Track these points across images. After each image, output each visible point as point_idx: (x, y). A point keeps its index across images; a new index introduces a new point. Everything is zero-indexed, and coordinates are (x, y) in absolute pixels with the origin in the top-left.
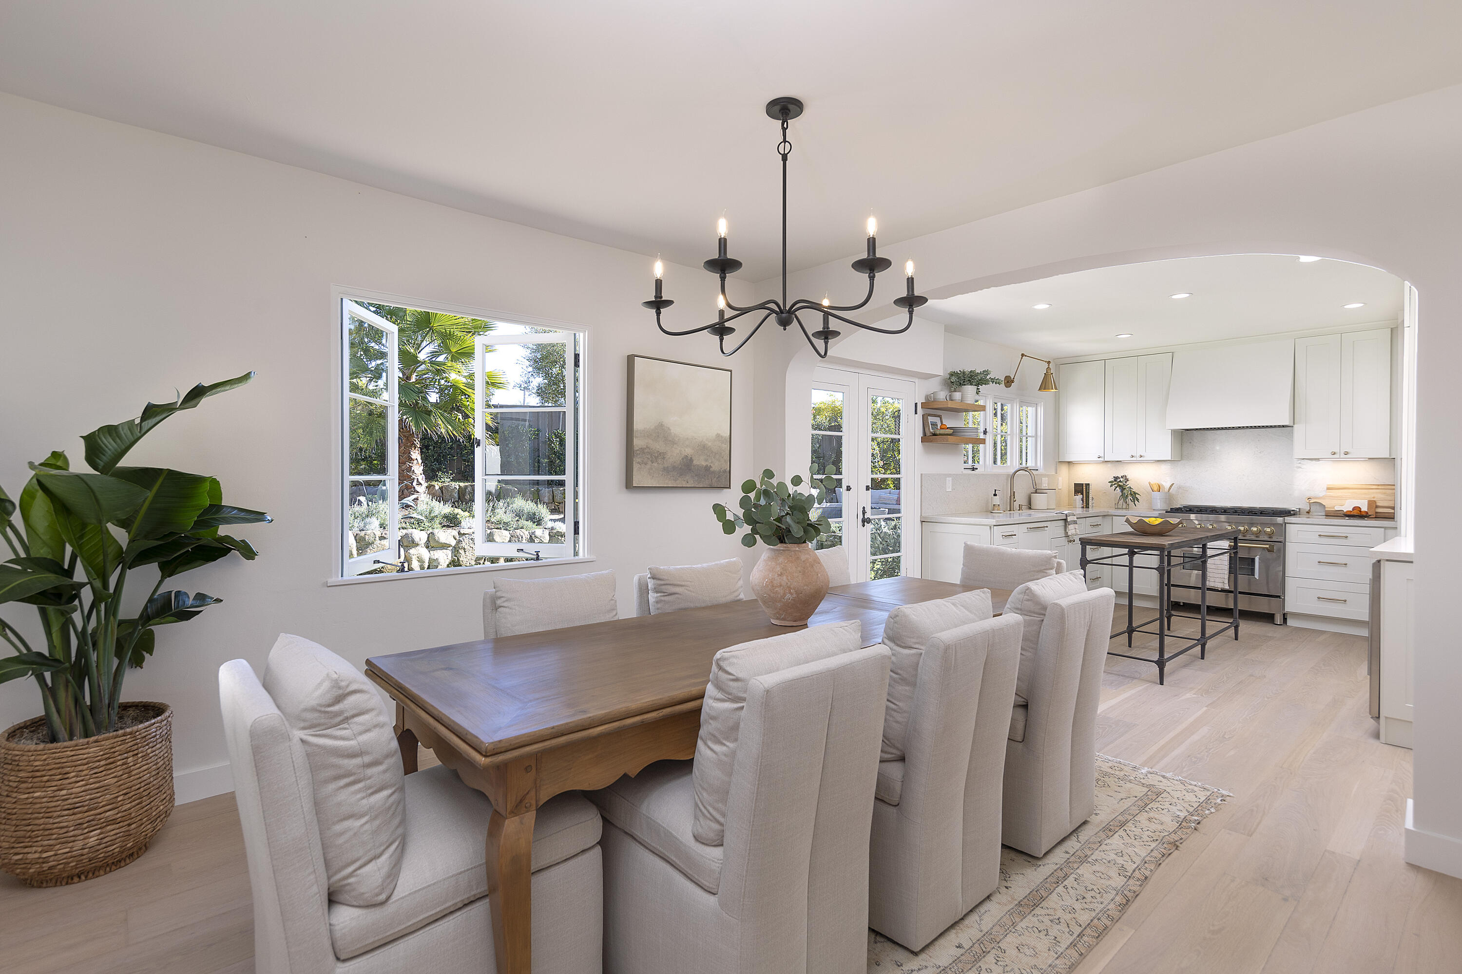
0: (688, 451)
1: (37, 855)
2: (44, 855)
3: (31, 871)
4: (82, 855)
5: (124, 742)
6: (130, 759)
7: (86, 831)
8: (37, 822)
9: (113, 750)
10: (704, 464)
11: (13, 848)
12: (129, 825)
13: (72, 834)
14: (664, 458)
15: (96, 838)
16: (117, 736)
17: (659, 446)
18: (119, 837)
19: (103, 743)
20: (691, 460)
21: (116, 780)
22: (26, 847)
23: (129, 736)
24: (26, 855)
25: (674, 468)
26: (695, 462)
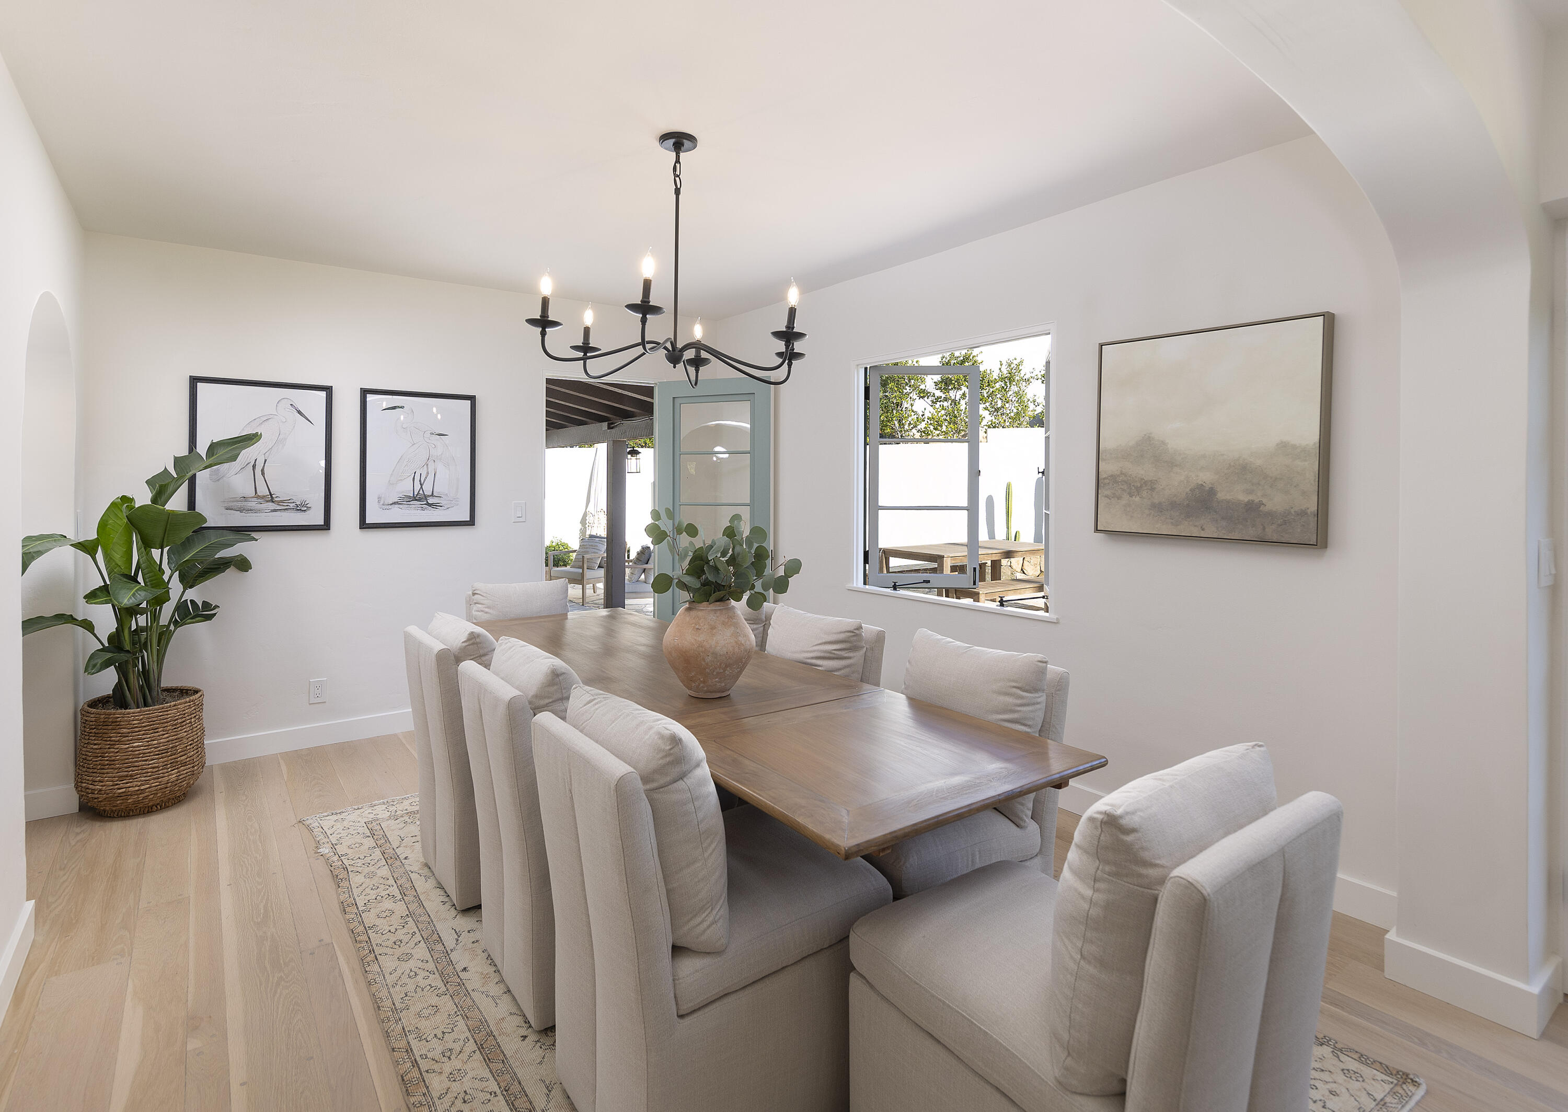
0: (1206, 478)
1: (137, 788)
2: (142, 788)
3: (129, 801)
4: (166, 788)
5: (190, 707)
6: (193, 720)
7: (170, 769)
8: (137, 764)
9: (184, 712)
10: (1244, 498)
11: (117, 785)
12: (193, 767)
13: (161, 772)
14: (1153, 489)
15: (175, 775)
16: (186, 702)
17: (1144, 471)
18: (189, 775)
19: (179, 706)
20: (1212, 492)
21: (186, 734)
22: (127, 783)
23: (192, 703)
24: (127, 789)
25: (1173, 505)
26: (1221, 495)
